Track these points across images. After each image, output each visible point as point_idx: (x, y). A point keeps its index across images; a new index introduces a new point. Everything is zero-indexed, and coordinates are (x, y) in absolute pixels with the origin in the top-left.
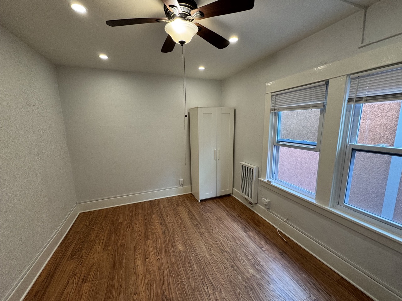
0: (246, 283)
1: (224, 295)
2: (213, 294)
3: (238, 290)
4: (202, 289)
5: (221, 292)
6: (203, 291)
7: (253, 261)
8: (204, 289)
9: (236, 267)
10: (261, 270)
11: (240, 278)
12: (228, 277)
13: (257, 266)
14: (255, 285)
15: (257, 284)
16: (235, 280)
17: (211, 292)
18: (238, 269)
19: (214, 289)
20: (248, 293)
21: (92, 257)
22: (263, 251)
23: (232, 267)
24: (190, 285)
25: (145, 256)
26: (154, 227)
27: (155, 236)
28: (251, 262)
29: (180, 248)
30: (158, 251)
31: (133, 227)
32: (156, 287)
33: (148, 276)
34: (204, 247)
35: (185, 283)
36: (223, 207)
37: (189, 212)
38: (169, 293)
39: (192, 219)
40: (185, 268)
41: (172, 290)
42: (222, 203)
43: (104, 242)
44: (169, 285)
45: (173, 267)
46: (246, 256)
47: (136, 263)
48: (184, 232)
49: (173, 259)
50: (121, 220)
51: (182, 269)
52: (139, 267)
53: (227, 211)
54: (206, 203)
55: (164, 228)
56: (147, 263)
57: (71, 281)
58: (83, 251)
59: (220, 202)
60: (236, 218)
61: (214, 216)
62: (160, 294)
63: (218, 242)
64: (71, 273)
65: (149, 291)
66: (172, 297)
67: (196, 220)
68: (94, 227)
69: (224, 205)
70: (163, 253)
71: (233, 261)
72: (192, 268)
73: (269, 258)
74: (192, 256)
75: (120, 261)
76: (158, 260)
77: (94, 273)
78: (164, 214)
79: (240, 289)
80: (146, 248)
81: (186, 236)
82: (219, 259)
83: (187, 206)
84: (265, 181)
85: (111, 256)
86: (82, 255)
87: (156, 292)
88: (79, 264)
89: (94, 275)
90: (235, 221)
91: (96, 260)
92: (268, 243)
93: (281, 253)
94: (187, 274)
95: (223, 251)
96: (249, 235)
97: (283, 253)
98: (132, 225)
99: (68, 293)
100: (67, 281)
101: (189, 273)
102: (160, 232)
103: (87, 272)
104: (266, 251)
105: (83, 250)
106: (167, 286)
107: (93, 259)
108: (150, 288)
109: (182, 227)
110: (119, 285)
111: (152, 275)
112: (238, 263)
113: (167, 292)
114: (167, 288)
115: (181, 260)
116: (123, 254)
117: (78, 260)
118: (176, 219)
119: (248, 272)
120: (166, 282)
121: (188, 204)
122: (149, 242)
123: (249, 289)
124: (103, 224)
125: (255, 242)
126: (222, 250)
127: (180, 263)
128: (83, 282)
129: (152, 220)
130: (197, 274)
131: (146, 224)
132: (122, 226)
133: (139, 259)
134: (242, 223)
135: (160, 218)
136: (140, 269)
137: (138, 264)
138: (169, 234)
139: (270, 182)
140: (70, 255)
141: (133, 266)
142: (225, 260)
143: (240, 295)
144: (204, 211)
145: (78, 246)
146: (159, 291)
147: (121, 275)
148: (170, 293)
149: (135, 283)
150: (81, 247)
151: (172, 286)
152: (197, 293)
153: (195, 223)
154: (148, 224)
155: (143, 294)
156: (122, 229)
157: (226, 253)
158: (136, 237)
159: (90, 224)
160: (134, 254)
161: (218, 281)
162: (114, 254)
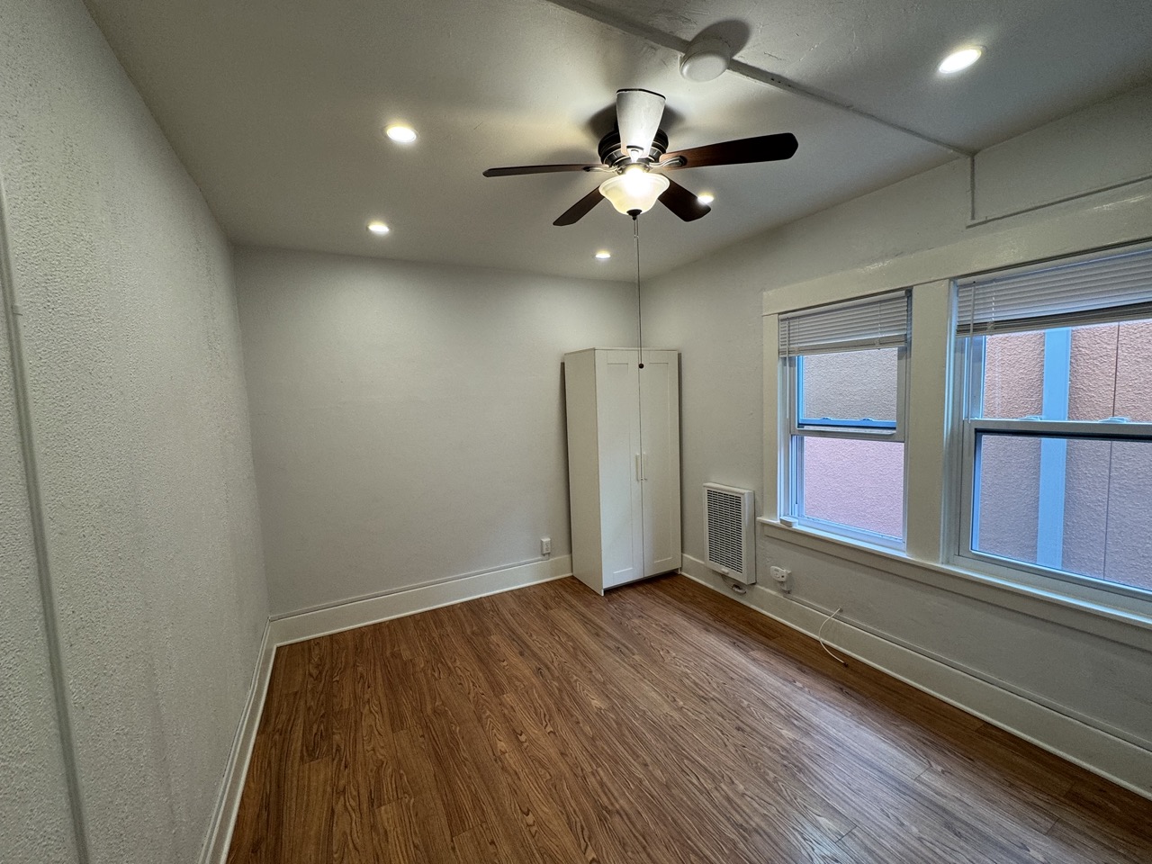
0: (783, 757)
1: (741, 787)
2: (716, 788)
3: (772, 775)
4: (688, 783)
5: (733, 782)
6: (690, 785)
7: (783, 712)
8: (693, 784)
9: (748, 729)
10: (809, 728)
11: (766, 750)
12: (737, 751)
13: (795, 722)
14: (806, 760)
15: (810, 758)
16: (757, 755)
17: (709, 785)
18: (754, 733)
19: (714, 779)
20: (794, 776)
21: (369, 748)
22: (800, 689)
23: (739, 729)
24: (655, 778)
25: (514, 730)
26: (505, 663)
27: (517, 683)
28: (780, 714)
29: (596, 703)
30: (543, 716)
31: (449, 668)
32: (571, 792)
33: (542, 772)
34: (654, 695)
35: (641, 776)
36: (669, 603)
37: (586, 621)
38: (609, 800)
39: (598, 635)
40: (628, 744)
41: (616, 794)
42: (661, 594)
43: (385, 711)
44: (602, 784)
45: (596, 747)
46: (764, 703)
47: (496, 747)
48: (590, 666)
49: (587, 729)
50: (406, 655)
51: (620, 747)
52: (507, 755)
53: (681, 610)
54: (620, 596)
55: (535, 664)
56: (525, 745)
57: (339, 808)
58: (337, 737)
59: (657, 592)
60: (709, 624)
61: (654, 625)
62: (588, 806)
63: (686, 681)
64: (329, 789)
65: (559, 803)
66: (621, 807)
67: (610, 636)
68: (337, 678)
69: (668, 598)
70: (558, 720)
71: (737, 718)
72: (643, 743)
73: (819, 703)
74: (634, 717)
75: (452, 749)
76: (552, 734)
77: (393, 782)
78: (520, 631)
79: (774, 772)
80: (506, 711)
81: (599, 676)
82: (704, 717)
83: (571, 606)
84: (777, 522)
85: (421, 740)
86: (338, 746)
87: (578, 803)
88: (342, 768)
89: (394, 786)
90: (708, 630)
91: (382, 751)
92: (804, 672)
93: (841, 689)
94: (638, 756)
95: (705, 699)
96: (754, 660)
97: (846, 689)
98: (442, 662)
99: (345, 833)
100: (328, 808)
101: (643, 754)
102: (527, 672)
103: (373, 782)
104: (807, 689)
105: (333, 733)
106: (597, 786)
107: (373, 750)
108: (556, 796)
109: (581, 657)
110: (476, 800)
111: (551, 767)
112: (750, 721)
113: (605, 799)
114: (600, 790)
115: (609, 728)
116: (451, 732)
117: (333, 760)
118: (557, 638)
119: (781, 736)
120: (592, 780)
121: (574, 602)
122: (509, 698)
123: (795, 770)
124: (360, 669)
125: (775, 673)
126: (703, 697)
127: (611, 736)
128: (373, 806)
129: (493, 647)
130: (662, 755)
131: (480, 659)
132: (418, 669)
133: (502, 738)
134: (728, 635)
135: (513, 640)
136: (512, 759)
137: (503, 750)
138: (552, 675)
139: (789, 524)
140: (302, 751)
141: (491, 753)
142: (717, 716)
143: (780, 784)
144: (623, 615)
145: (315, 727)
146: (583, 799)
147: (470, 777)
148: (613, 800)
149: (514, 792)
150: (326, 730)
151: (609, 785)
152: (675, 791)
153: (611, 644)
154: (486, 659)
155: (546, 809)
156: (421, 676)
157: (713, 703)
158: (467, 691)
159: (320, 673)
160: (480, 730)
161: (718, 762)
162: (426, 736)
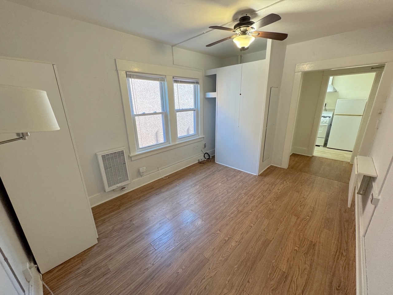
33: (236, 228)
38: (235, 211)
45: (220, 218)
52: (236, 240)
56: (229, 237)
65: (243, 220)
76: (220, 231)
134: (151, 196)
149: (248, 232)
151: (231, 212)
